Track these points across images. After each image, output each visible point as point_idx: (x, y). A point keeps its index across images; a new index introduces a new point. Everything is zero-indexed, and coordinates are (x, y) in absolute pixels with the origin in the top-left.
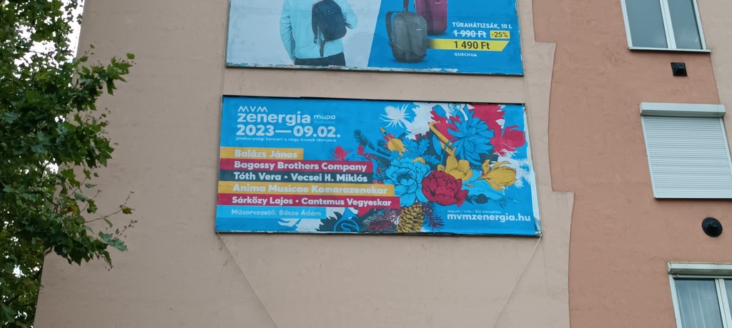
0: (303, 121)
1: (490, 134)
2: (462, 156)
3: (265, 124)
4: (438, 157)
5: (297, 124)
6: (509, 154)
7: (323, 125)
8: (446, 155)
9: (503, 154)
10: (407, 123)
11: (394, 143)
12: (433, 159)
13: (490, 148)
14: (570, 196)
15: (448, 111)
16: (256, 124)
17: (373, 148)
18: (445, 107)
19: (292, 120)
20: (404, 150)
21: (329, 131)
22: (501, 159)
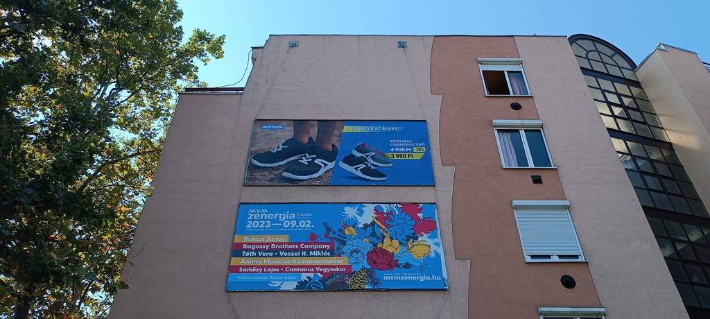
0: (290, 218)
1: (413, 223)
2: (394, 237)
3: (265, 220)
4: (378, 238)
5: (286, 220)
6: (426, 236)
7: (303, 220)
8: (384, 237)
9: (421, 235)
10: (358, 217)
11: (349, 231)
12: (374, 240)
13: (413, 231)
14: (468, 262)
15: (385, 208)
16: (259, 220)
17: (334, 233)
18: (383, 206)
19: (282, 217)
20: (355, 234)
21: (307, 223)
22: (420, 239)
